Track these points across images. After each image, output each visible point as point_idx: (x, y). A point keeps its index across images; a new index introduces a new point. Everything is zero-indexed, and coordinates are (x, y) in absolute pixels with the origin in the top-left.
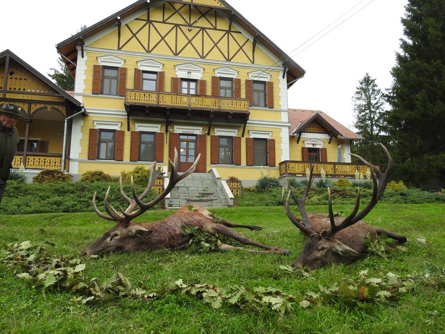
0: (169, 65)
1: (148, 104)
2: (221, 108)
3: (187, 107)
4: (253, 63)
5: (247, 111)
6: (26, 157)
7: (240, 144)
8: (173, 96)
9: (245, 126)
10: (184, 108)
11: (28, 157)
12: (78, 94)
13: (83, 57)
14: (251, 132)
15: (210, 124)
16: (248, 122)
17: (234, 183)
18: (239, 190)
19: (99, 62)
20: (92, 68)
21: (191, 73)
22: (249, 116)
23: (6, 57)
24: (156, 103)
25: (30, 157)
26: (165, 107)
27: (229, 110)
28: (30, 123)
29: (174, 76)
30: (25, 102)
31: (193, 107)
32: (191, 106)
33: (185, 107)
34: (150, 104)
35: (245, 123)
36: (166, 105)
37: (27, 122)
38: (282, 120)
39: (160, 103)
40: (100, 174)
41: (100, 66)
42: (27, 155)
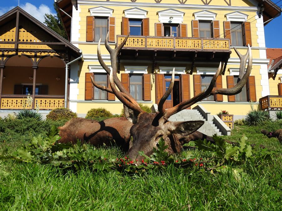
0: (152, 12)
1: (137, 48)
2: (204, 48)
3: (172, 49)
4: (230, 5)
5: (228, 50)
6: (35, 99)
7: (221, 82)
8: (159, 39)
9: (226, 65)
10: (169, 50)
11: (36, 99)
12: (76, 43)
13: (77, 9)
14: (231, 70)
15: (193, 64)
16: (229, 60)
17: (226, 117)
18: (231, 123)
19: (91, 13)
20: (85, 19)
21: (172, 18)
22: (231, 55)
23: (16, 13)
24: (144, 47)
25: (38, 99)
26: (152, 49)
27: (211, 50)
28: (37, 69)
29: (157, 22)
30: (32, 51)
31: (178, 49)
32: (176, 48)
33: (171, 49)
34: (139, 48)
35: (226, 62)
36: (153, 48)
37: (35, 68)
38: (261, 58)
39: (147, 47)
40: (103, 111)
41: (92, 16)
42: (36, 97)
